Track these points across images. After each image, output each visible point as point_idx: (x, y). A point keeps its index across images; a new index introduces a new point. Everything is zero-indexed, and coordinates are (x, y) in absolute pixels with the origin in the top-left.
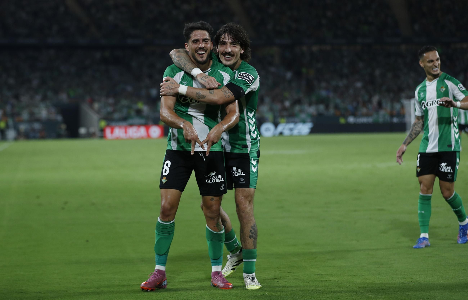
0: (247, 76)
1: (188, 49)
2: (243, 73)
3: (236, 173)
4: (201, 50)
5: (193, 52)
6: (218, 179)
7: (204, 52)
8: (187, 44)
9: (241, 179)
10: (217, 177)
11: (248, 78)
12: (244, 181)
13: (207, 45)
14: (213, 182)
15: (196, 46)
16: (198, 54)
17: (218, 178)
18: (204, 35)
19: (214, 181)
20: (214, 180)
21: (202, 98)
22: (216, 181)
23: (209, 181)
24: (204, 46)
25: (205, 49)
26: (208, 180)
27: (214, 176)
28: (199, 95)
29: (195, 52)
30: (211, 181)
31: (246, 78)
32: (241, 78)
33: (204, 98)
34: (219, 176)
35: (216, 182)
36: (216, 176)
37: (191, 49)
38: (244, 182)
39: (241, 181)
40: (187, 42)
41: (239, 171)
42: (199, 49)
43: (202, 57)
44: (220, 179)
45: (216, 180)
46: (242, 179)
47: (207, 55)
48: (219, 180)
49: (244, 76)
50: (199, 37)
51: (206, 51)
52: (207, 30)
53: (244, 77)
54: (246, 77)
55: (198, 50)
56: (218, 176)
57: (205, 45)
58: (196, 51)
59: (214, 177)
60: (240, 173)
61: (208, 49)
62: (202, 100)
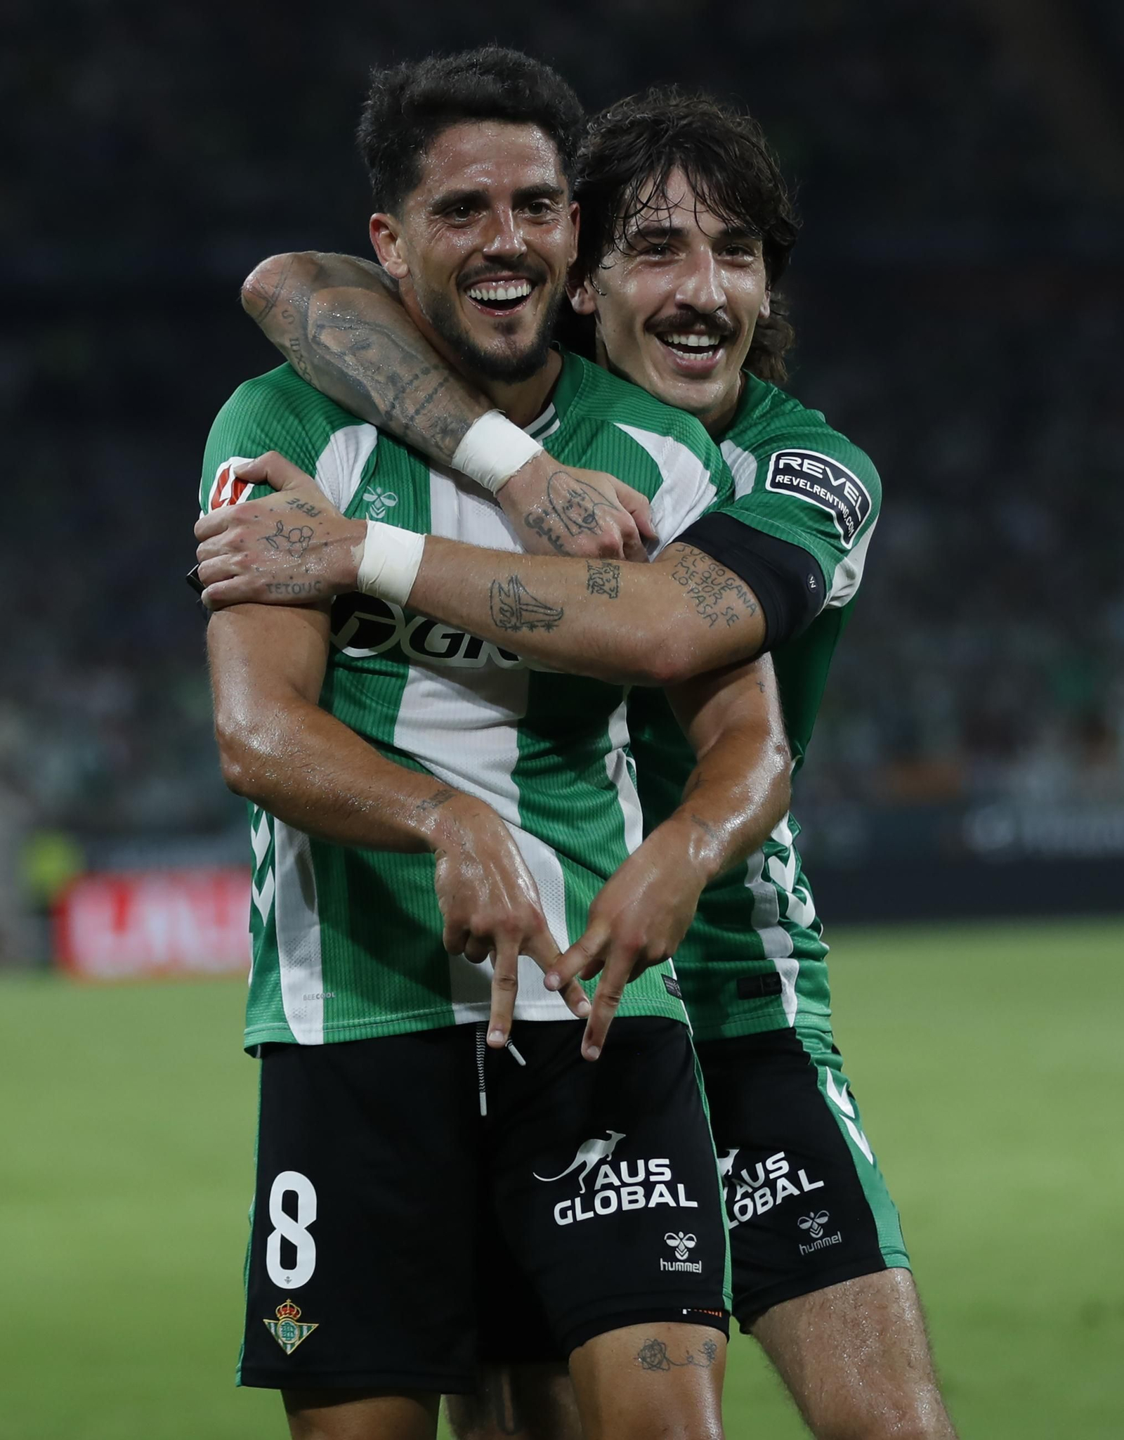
0: (835, 483)
1: (394, 260)
2: (803, 457)
3: (745, 1196)
4: (505, 273)
5: (436, 286)
6: (640, 1190)
7: (524, 289)
8: (388, 218)
9: (805, 1226)
10: (633, 1172)
11: (838, 492)
12: (828, 1230)
13: (549, 231)
14: (601, 1211)
15: (463, 241)
16: (481, 302)
17: (641, 1176)
18: (526, 158)
19: (606, 1202)
20: (611, 1194)
21: (532, 627)
22: (625, 1198)
23: (573, 1208)
24: (527, 243)
25: (529, 268)
26: (568, 1203)
27: (606, 1168)
28: (509, 601)
29: (458, 285)
30: (588, 1206)
31: (830, 497)
32: (797, 489)
33: (549, 626)
34: (653, 1163)
35: (626, 1206)
36: (624, 1166)
37: (425, 259)
38: (837, 1238)
39: (806, 1237)
40: (391, 203)
41: (767, 1172)
42: (487, 269)
43: (509, 329)
44: (660, 1188)
45: (624, 1191)
46: (814, 1224)
47: (541, 307)
48: (648, 1196)
49: (813, 480)
50: (487, 173)
51: (536, 281)
52: (548, 121)
53: (817, 489)
54: (825, 483)
55: (478, 272)
56: (641, 1163)
57: (534, 235)
58: (465, 282)
59: (607, 1175)
60: (782, 1182)
61: (551, 267)
62: (539, 636)
